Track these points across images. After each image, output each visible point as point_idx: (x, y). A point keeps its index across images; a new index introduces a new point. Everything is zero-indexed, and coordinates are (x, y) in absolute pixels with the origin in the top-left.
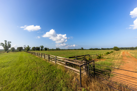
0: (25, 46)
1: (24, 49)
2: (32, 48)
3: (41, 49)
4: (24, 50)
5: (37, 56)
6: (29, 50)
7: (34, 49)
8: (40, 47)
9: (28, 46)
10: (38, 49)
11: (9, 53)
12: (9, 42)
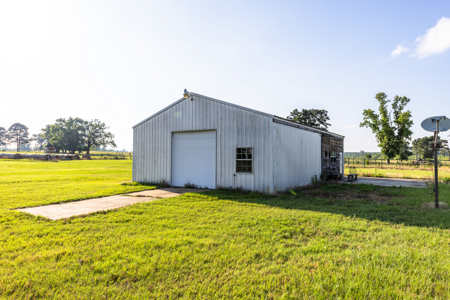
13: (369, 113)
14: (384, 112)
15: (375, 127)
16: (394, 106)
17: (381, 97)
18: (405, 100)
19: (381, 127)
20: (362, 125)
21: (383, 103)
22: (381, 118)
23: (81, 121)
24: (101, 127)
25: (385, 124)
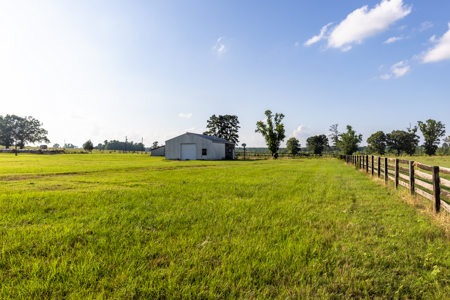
0: (335, 128)
1: (331, 143)
2: (369, 141)
3: (422, 141)
4: (335, 148)
5: (376, 179)
6: (355, 149)
7: (381, 142)
8: (419, 133)
9: (349, 128)
10: (403, 143)
11: (278, 160)
12: (277, 116)
13: (261, 124)
14: (270, 123)
15: (264, 133)
16: (276, 119)
17: (268, 113)
18: (282, 116)
19: (268, 133)
20: (256, 131)
21: (270, 117)
22: (268, 126)
23: (19, 119)
24: (37, 123)
25: (271, 131)
